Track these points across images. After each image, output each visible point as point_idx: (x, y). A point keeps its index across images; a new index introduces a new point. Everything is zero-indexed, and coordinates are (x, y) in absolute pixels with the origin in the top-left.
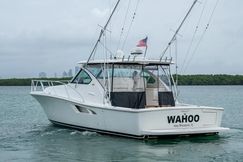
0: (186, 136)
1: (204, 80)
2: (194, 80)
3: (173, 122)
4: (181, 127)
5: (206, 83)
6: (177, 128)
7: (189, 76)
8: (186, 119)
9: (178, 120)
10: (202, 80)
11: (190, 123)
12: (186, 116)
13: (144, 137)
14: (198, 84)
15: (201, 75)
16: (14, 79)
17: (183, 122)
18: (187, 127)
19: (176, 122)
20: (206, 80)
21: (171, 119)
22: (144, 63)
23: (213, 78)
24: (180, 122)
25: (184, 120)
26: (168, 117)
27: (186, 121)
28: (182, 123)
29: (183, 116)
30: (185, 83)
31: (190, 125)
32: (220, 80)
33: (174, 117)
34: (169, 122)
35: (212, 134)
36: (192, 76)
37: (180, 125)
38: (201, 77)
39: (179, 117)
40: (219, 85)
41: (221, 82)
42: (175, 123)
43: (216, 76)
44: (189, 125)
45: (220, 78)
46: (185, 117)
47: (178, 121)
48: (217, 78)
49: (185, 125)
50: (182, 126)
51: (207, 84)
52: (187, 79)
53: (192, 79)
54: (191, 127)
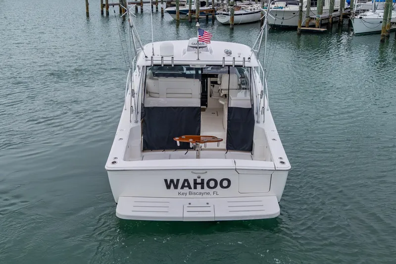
3: (176, 187)
4: (192, 196)
6: (183, 196)
9: (186, 184)
12: (203, 180)
17: (195, 188)
18: (205, 196)
19: (182, 188)
21: (171, 184)
22: (195, 66)
24: (190, 188)
26: (166, 181)
28: (193, 190)
29: (195, 180)
31: (212, 193)
34: (168, 187)
37: (190, 193)
44: (208, 194)
46: (199, 181)
47: (186, 186)
49: (200, 194)
50: (195, 194)
54: (212, 196)
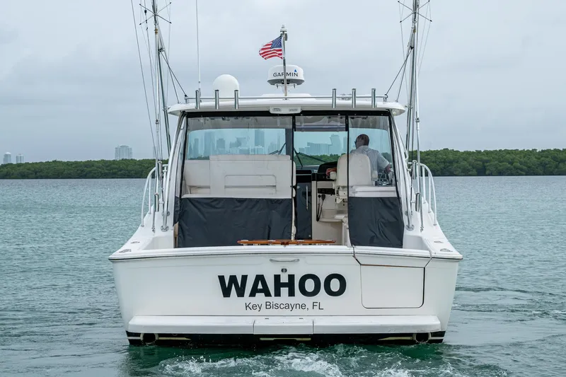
0: (298, 339)
1: (515, 164)
2: (492, 163)
3: (241, 293)
4: (272, 311)
5: (522, 170)
6: (256, 312)
7: (479, 152)
8: (290, 284)
9: (260, 286)
10: (511, 163)
11: (308, 301)
12: (291, 277)
13: (141, 338)
14: (500, 173)
15: (507, 152)
16: (55, 162)
17: (278, 294)
18: (297, 311)
19: (253, 294)
20: (521, 163)
21: (231, 286)
22: (280, 110)
23: (536, 158)
24: (268, 294)
25: (284, 291)
26: (221, 278)
27: (292, 293)
28: (274, 300)
29: (277, 278)
30: (469, 170)
31: (309, 305)
32: (556, 163)
33: (244, 278)
34: (226, 293)
35: (409, 338)
36: (487, 153)
37: (268, 306)
38: (508, 156)
39: (260, 278)
40: (551, 174)
41: (557, 167)
42: (247, 298)
43: (545, 153)
44: (303, 306)
45: (555, 158)
46: (284, 279)
47: (260, 291)
48: (547, 157)
49: (287, 307)
50: (277, 306)
51: (524, 173)
52: (476, 160)
53: (487, 161)
54: (311, 312)
